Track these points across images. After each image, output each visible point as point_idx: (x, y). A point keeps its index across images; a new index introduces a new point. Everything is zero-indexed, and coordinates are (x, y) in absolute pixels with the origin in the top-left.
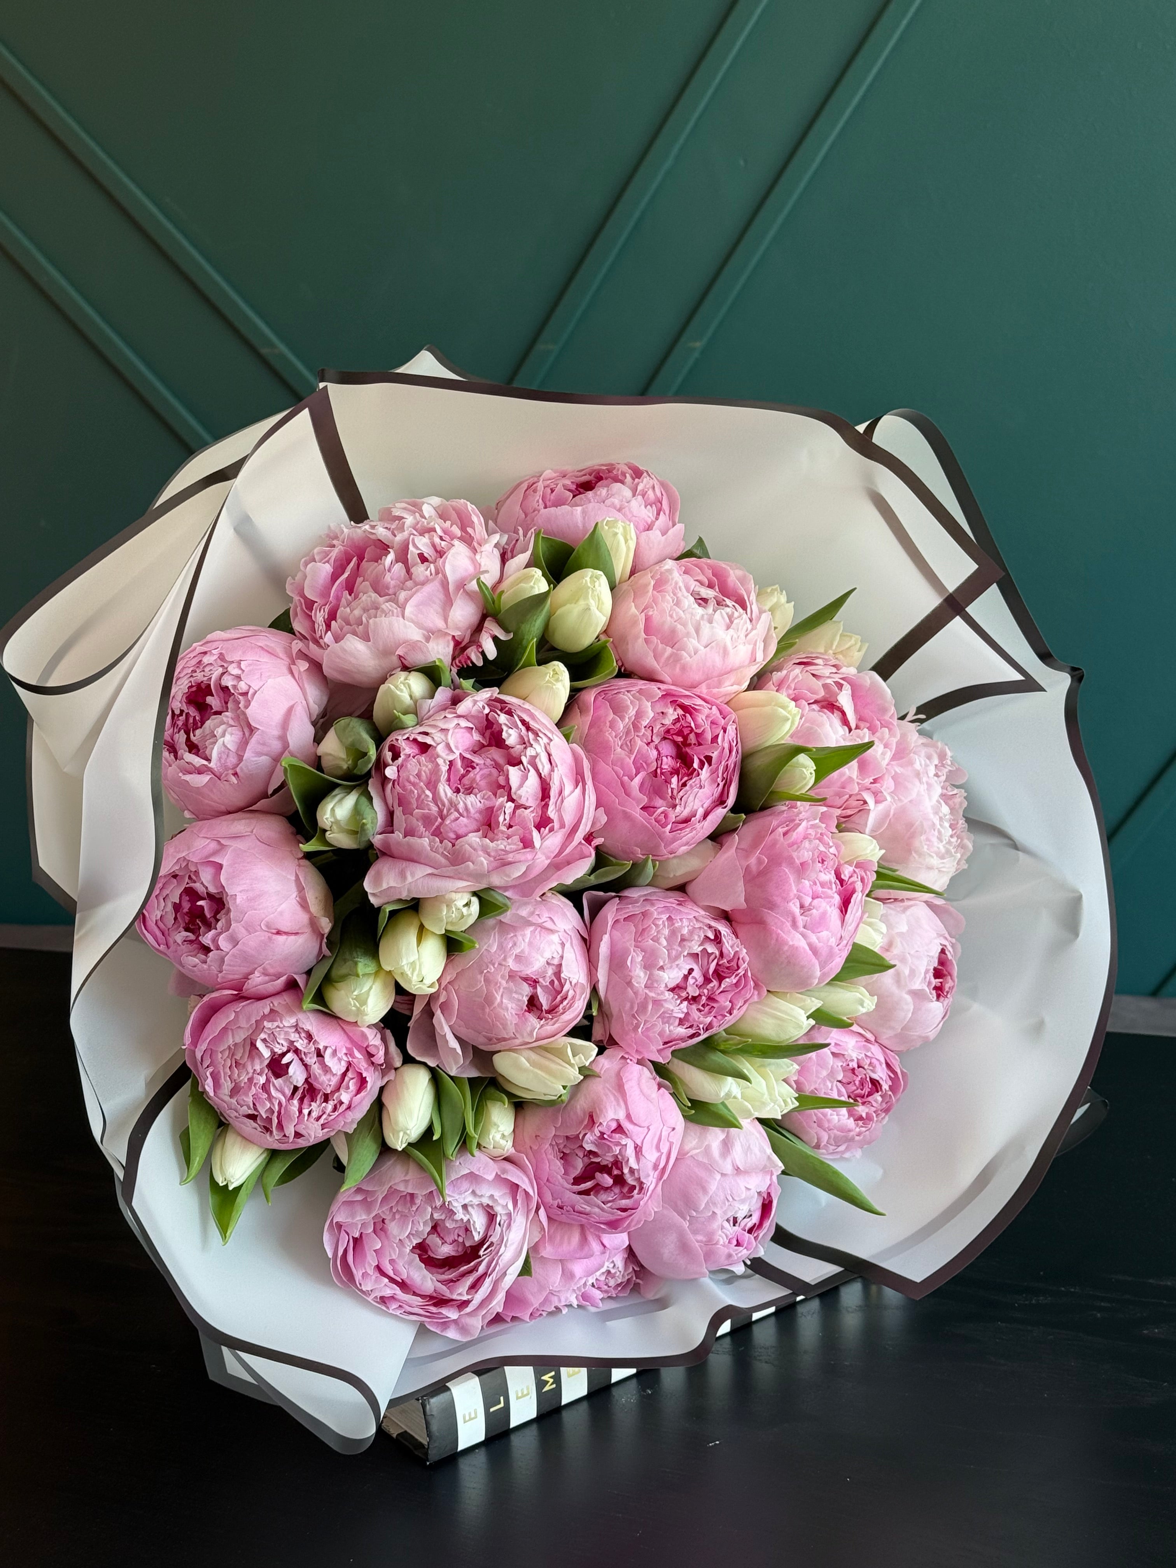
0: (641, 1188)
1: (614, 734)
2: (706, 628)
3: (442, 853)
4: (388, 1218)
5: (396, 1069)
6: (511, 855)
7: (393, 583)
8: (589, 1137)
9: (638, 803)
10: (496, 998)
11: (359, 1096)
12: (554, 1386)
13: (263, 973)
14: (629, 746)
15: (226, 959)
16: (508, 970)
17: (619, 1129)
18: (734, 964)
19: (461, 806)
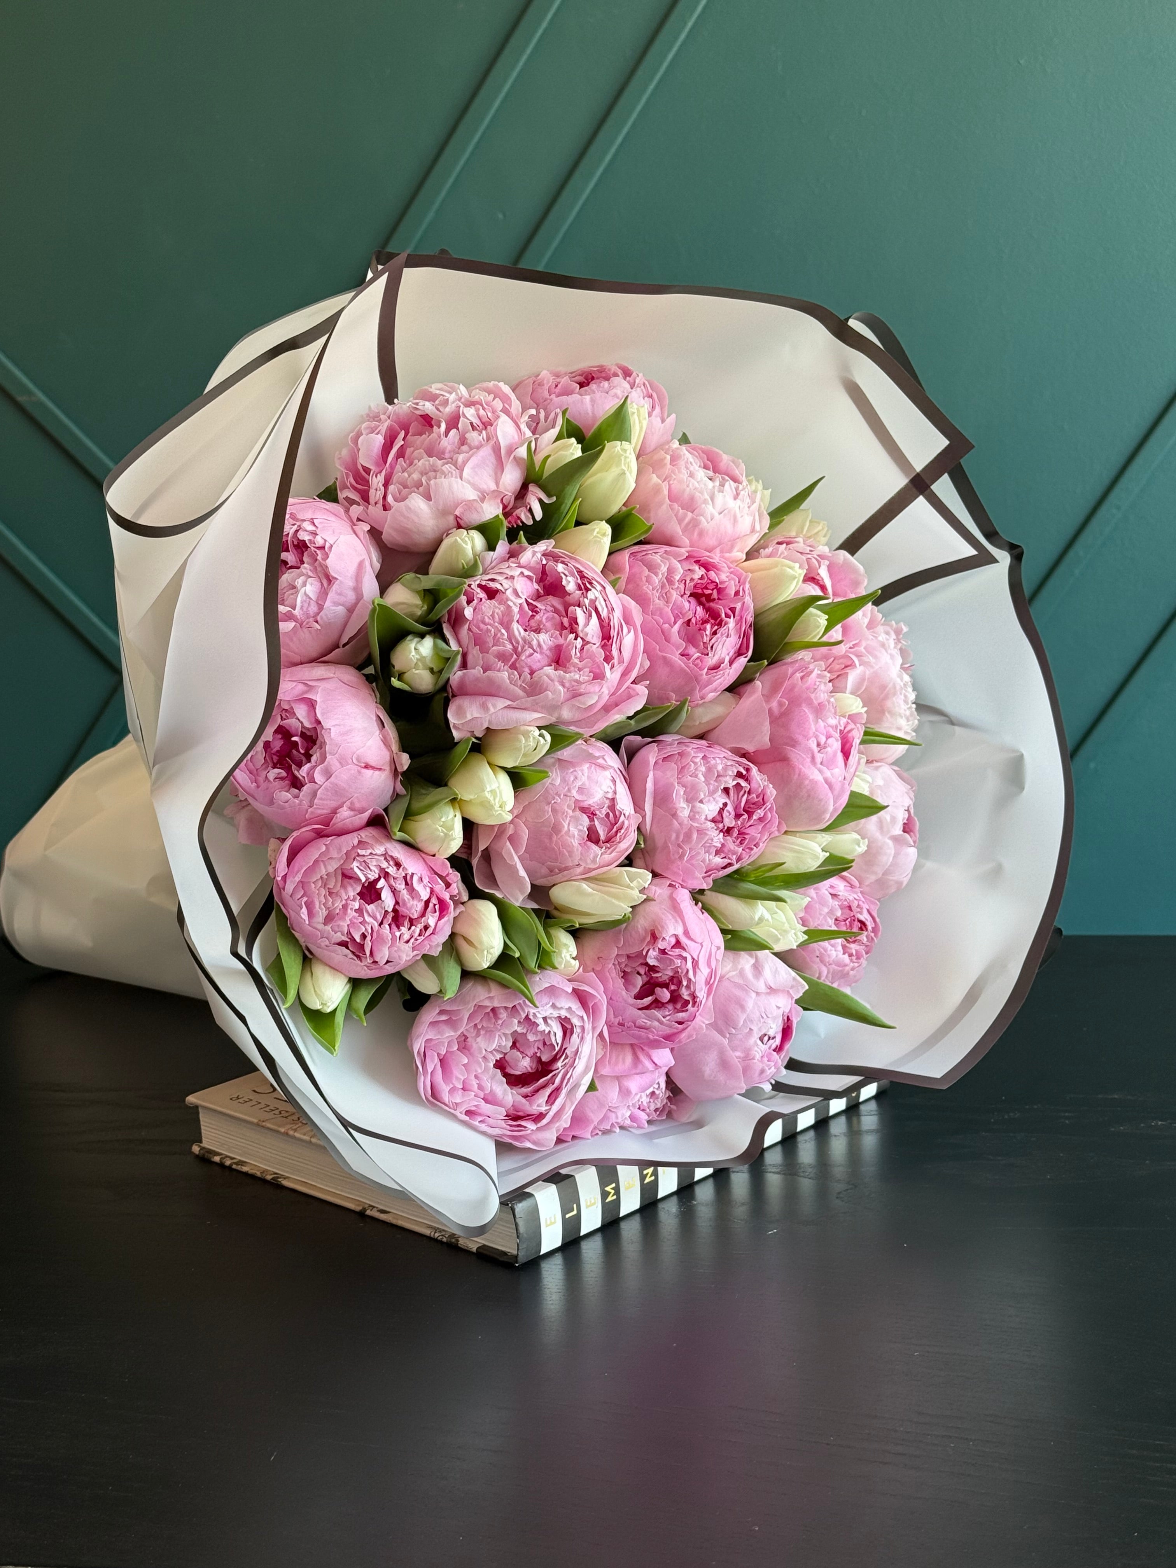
0: (694, 1003)
1: (651, 588)
2: (719, 497)
3: (521, 685)
4: (471, 1035)
5: (463, 903)
6: (583, 686)
7: (449, 448)
8: (651, 953)
9: (677, 649)
10: (564, 827)
11: (443, 921)
12: (615, 1197)
13: (349, 808)
14: (666, 598)
15: (319, 792)
16: (573, 799)
17: (678, 944)
18: (760, 799)
19: (535, 643)
